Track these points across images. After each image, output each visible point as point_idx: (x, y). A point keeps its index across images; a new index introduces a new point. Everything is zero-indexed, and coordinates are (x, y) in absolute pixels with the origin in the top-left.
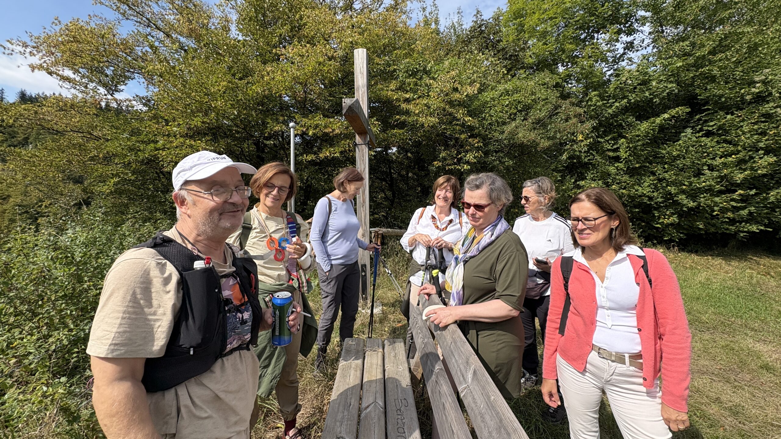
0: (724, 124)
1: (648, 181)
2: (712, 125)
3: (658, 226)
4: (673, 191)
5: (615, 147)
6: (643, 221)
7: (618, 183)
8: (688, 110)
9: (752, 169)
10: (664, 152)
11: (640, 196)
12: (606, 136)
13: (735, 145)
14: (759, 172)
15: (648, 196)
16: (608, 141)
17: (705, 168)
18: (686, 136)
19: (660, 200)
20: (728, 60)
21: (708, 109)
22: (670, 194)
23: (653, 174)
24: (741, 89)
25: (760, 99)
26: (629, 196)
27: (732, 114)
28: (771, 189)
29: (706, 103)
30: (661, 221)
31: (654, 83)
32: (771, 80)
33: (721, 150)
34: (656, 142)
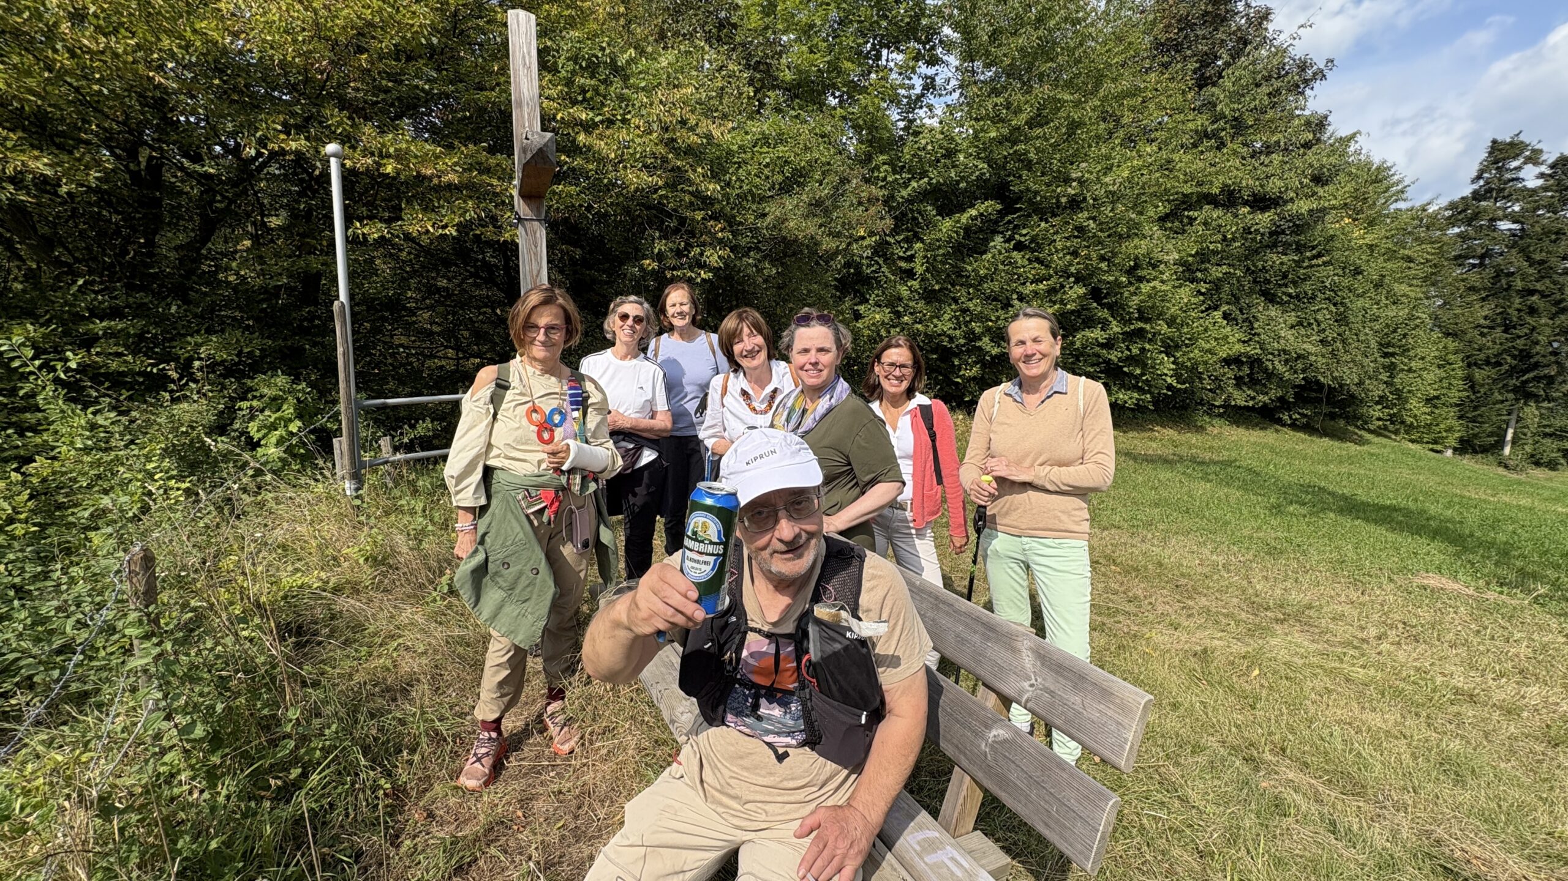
0: (1037, 235)
1: (948, 312)
2: (1024, 235)
3: (959, 380)
4: (978, 330)
5: (909, 253)
6: (941, 374)
7: (911, 314)
8: (999, 207)
9: (1062, 302)
10: (969, 268)
11: (939, 335)
12: (898, 234)
13: (1048, 267)
14: (1069, 307)
15: (949, 336)
16: (899, 242)
17: (1015, 296)
18: (995, 247)
19: (962, 341)
20: (1047, 140)
21: (1020, 209)
22: (973, 333)
23: (955, 300)
24: (1057, 187)
25: (1075, 204)
26: (926, 334)
27: (1047, 222)
28: (1077, 330)
29: (1019, 199)
30: (962, 373)
31: (961, 157)
32: (1088, 179)
33: (1033, 272)
34: (959, 250)
